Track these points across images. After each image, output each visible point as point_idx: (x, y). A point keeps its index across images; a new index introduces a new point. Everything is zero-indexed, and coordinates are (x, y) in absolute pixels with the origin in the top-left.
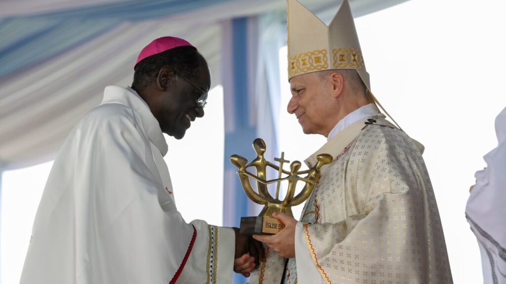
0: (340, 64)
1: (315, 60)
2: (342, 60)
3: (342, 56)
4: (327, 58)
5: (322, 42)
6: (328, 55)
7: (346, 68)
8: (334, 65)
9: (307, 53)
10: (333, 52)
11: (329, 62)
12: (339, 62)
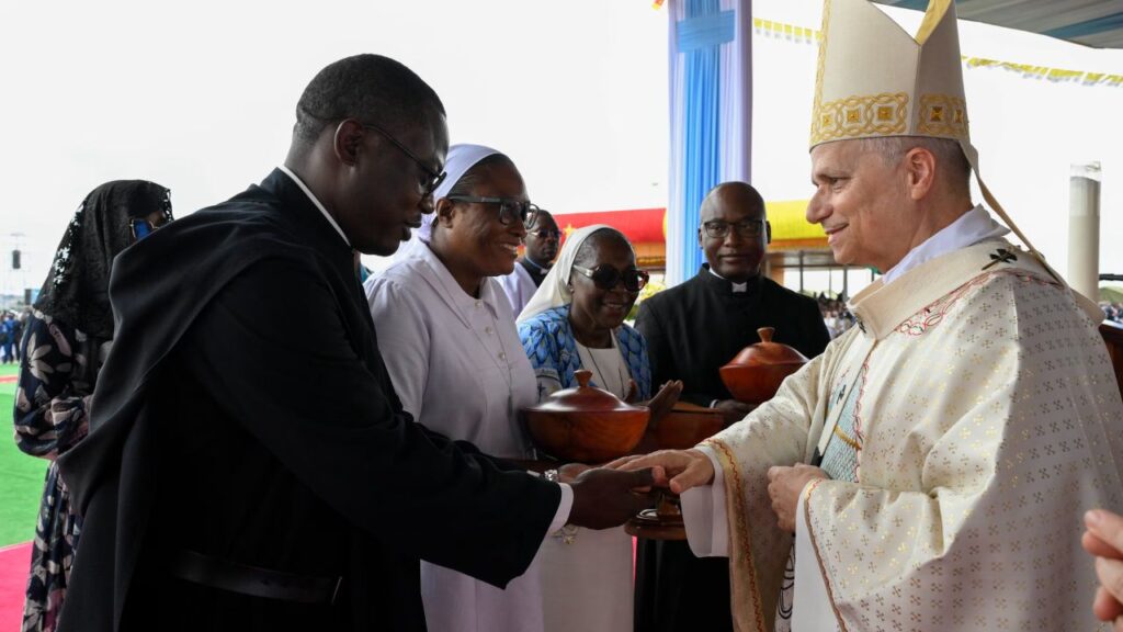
0: (930, 127)
1: (879, 112)
2: (936, 119)
3: (937, 109)
4: (905, 112)
5: (903, 77)
6: (909, 107)
7: (941, 136)
8: (918, 127)
9: (863, 99)
10: (921, 101)
11: (908, 122)
12: (929, 123)
